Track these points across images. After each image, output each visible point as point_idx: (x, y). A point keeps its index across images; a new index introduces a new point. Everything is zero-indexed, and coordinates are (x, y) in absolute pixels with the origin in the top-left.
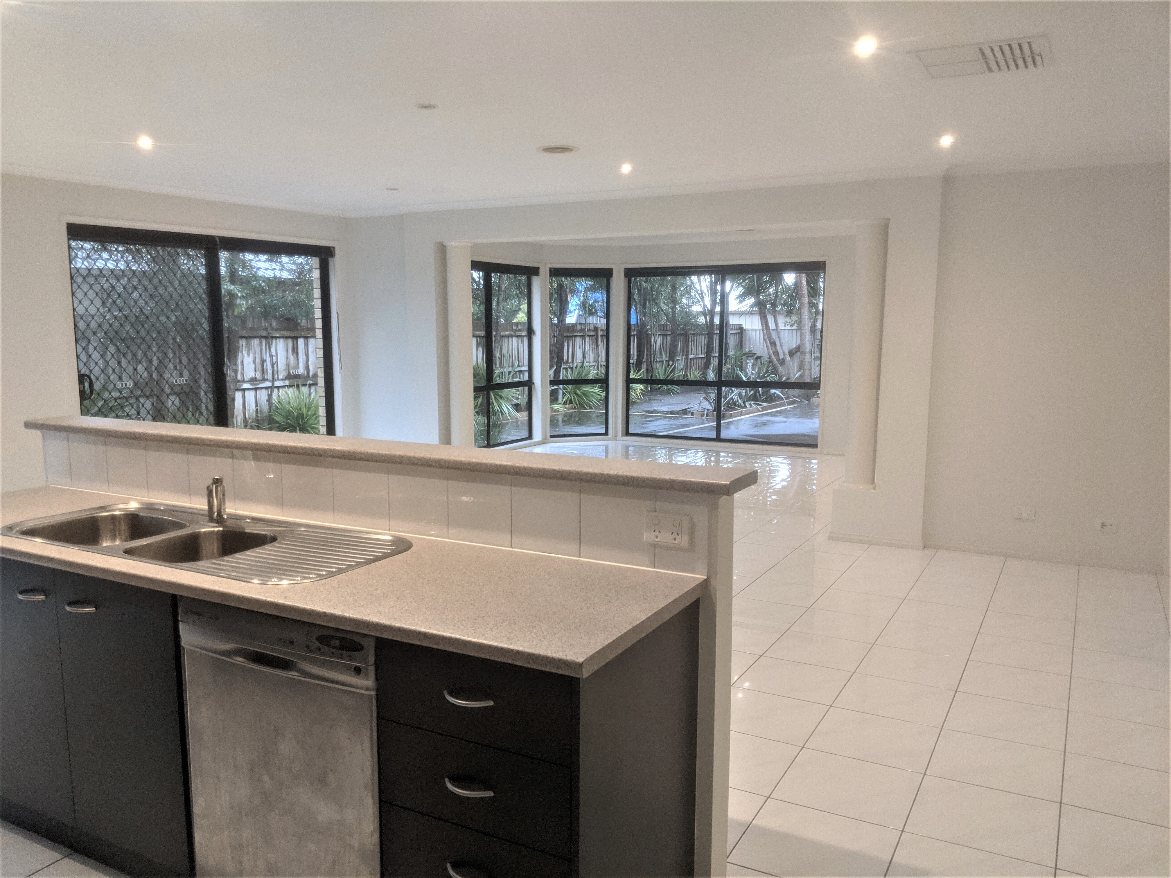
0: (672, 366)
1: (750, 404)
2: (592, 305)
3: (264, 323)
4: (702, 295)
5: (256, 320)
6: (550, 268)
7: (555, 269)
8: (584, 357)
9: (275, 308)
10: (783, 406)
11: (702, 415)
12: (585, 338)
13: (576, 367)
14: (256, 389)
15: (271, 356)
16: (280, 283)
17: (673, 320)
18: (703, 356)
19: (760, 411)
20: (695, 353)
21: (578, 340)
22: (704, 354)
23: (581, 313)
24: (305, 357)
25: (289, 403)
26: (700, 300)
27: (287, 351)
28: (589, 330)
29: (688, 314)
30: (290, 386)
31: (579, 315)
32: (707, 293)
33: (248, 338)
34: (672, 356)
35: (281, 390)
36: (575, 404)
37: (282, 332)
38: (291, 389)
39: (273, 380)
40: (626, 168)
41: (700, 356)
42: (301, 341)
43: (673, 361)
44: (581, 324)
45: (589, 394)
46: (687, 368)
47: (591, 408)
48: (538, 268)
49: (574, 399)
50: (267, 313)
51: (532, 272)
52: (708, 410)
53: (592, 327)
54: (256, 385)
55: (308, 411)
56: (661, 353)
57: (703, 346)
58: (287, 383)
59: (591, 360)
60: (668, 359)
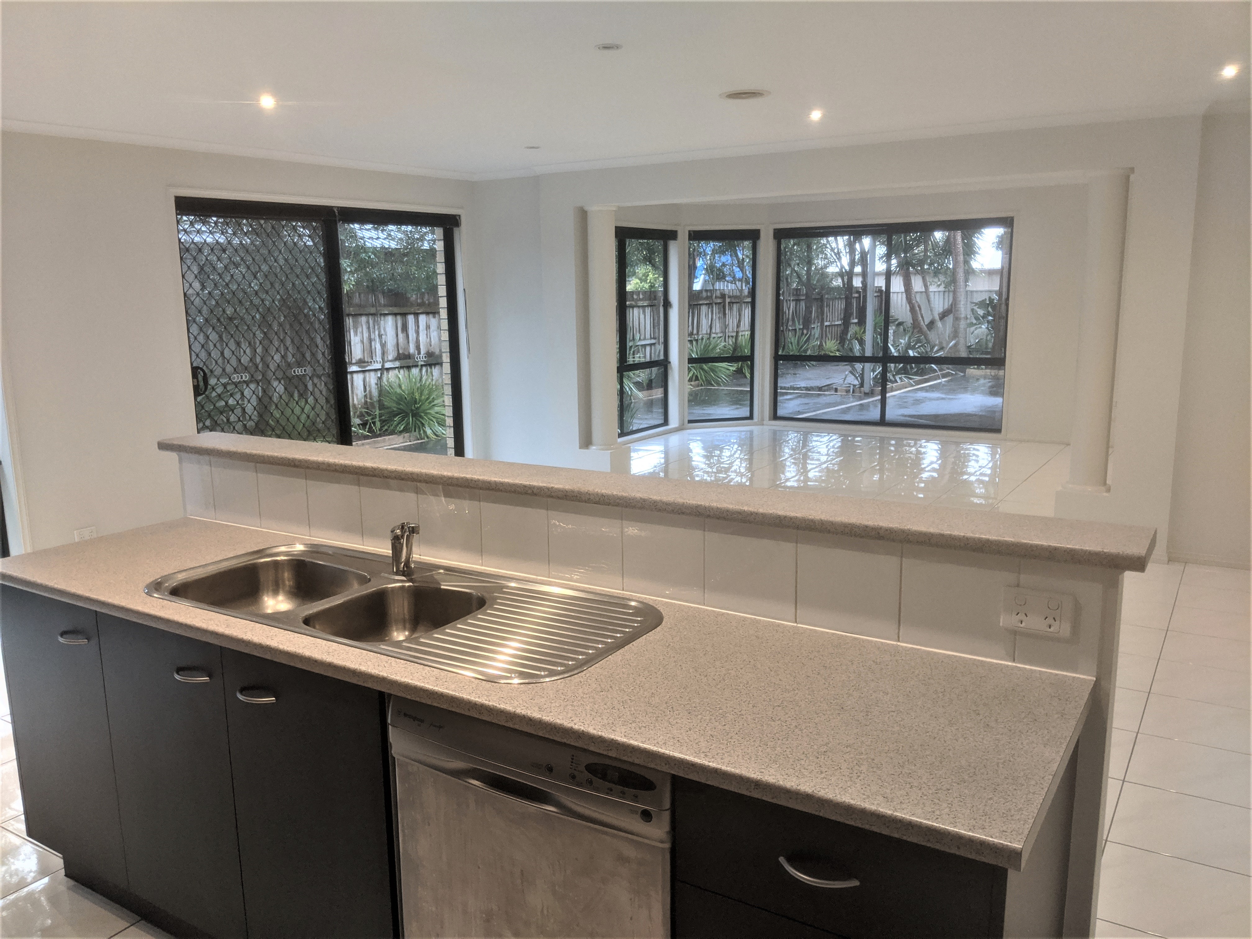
0: (806, 335)
1: (900, 378)
2: (719, 270)
3: (371, 298)
4: (838, 254)
5: (362, 295)
6: (689, 231)
7: (694, 231)
8: (711, 328)
9: (382, 282)
10: (936, 380)
11: (848, 391)
12: (712, 307)
13: (702, 339)
14: (364, 372)
15: (380, 336)
16: (388, 254)
17: (808, 284)
18: (840, 322)
19: (912, 386)
20: (831, 320)
21: (704, 309)
22: (841, 320)
23: (707, 278)
24: (415, 335)
25: (400, 386)
26: (837, 260)
27: (397, 329)
28: (716, 297)
29: (824, 275)
30: (401, 367)
31: (705, 281)
32: (844, 252)
33: (356, 315)
34: (807, 323)
35: (390, 373)
36: (701, 381)
37: (391, 308)
38: (402, 371)
39: (384, 361)
40: (816, 115)
41: (837, 323)
42: (411, 319)
43: (808, 329)
44: (707, 291)
45: (717, 370)
46: (822, 337)
47: (719, 385)
48: (676, 232)
49: (701, 374)
50: (373, 287)
51: (671, 235)
52: (854, 386)
53: (718, 294)
54: (364, 368)
55: (421, 396)
56: (793, 320)
57: (839, 312)
58: (397, 364)
59: (718, 330)
60: (801, 327)
